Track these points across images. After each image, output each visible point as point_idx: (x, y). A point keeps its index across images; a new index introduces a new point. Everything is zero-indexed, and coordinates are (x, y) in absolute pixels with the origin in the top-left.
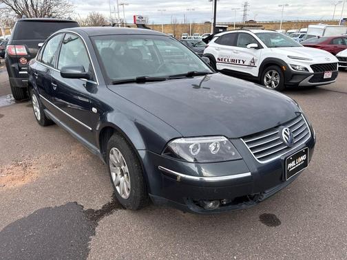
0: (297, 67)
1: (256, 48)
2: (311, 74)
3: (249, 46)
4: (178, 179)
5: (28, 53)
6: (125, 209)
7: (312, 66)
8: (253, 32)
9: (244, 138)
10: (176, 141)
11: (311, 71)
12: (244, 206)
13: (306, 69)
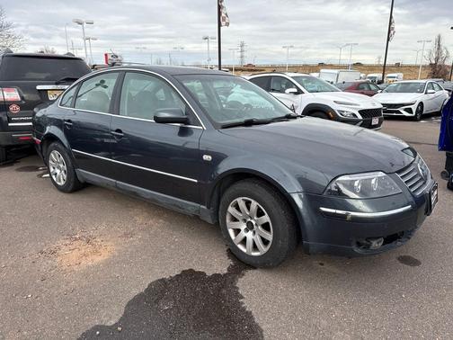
0: (345, 114)
1: (295, 93)
2: (360, 120)
3: (288, 91)
4: (349, 217)
5: (22, 98)
6: (255, 268)
7: (361, 112)
8: (289, 75)
9: (399, 172)
10: (340, 179)
11: (360, 117)
12: (399, 243)
13: (354, 115)
